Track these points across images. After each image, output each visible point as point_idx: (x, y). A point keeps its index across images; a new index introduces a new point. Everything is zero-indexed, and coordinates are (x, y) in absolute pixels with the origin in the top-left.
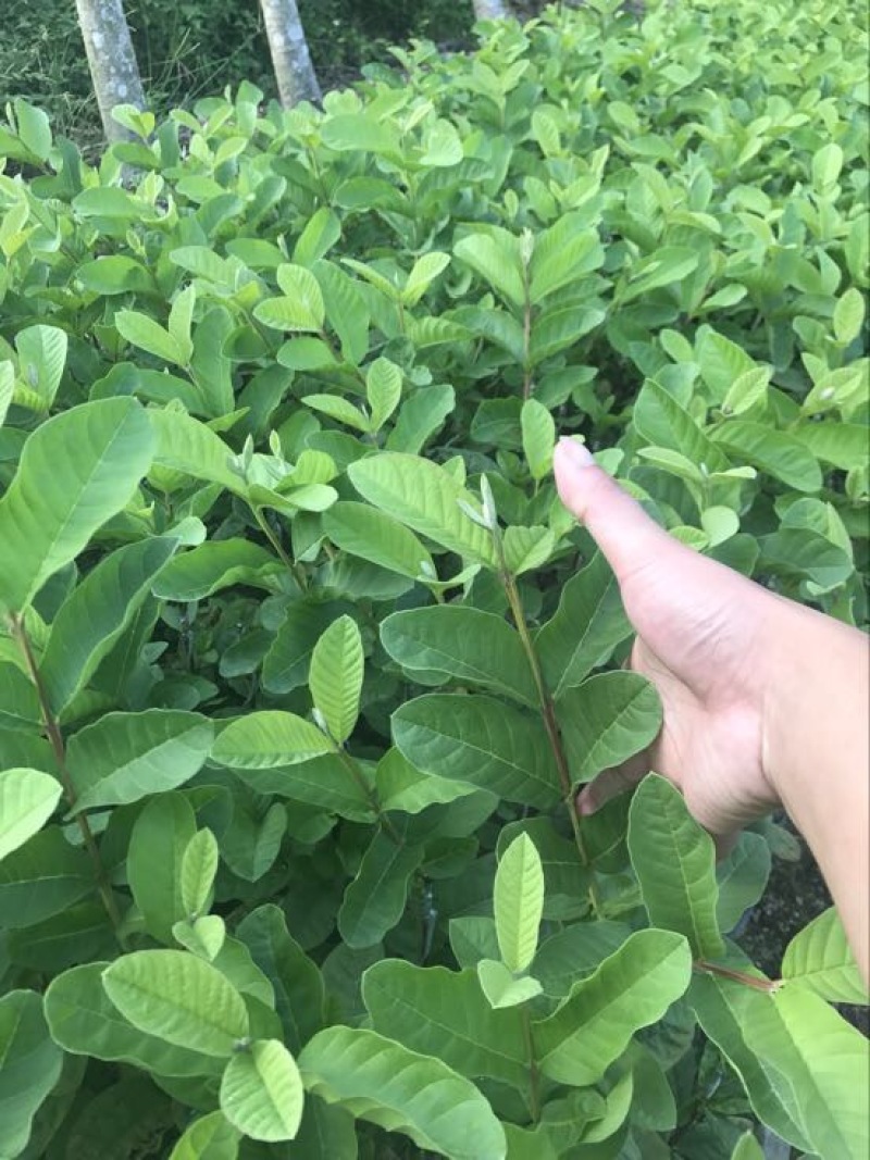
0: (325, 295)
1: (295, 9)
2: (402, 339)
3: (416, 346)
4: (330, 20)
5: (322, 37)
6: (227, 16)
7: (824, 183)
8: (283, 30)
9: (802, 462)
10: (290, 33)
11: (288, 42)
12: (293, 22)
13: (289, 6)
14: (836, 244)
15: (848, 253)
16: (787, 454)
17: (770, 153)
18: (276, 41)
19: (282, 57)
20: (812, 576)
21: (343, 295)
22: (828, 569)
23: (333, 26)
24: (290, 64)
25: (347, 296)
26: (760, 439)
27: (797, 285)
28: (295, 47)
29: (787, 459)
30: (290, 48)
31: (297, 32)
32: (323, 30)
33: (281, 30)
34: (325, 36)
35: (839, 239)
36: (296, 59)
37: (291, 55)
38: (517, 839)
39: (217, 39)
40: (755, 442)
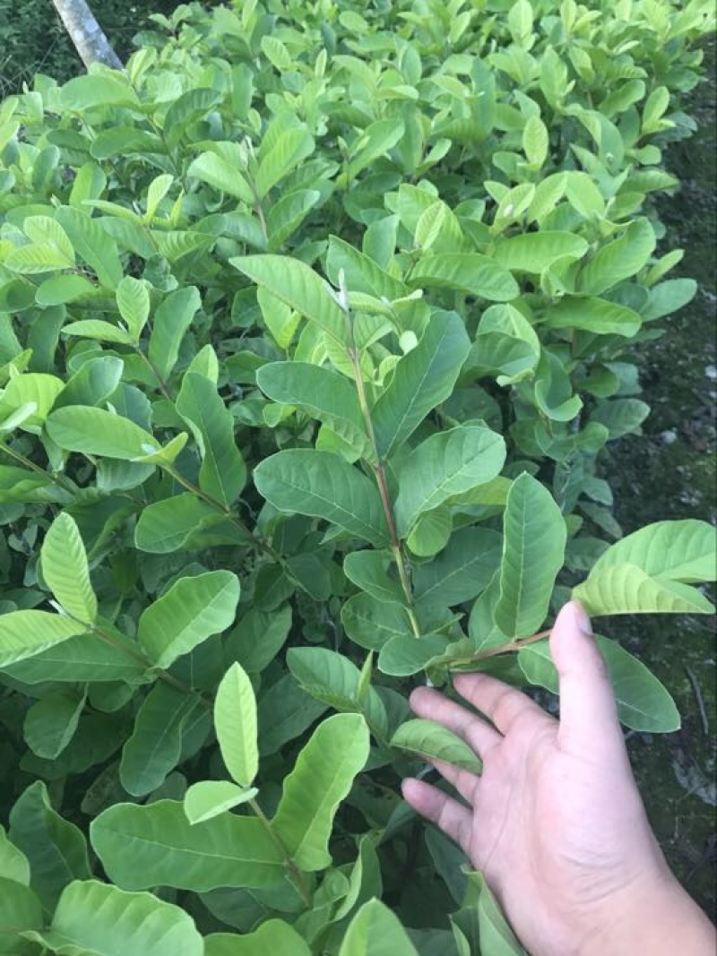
0: (70, 236)
1: (86, 7)
2: (156, 257)
3: (168, 260)
4: (128, 9)
5: (125, 25)
6: (38, 28)
7: (522, 36)
8: (80, 26)
9: (498, 276)
10: (87, 28)
11: (87, 35)
12: (88, 18)
13: (80, 5)
14: (533, 85)
15: (544, 89)
16: (484, 272)
17: (479, 23)
18: (77, 37)
19: (85, 49)
20: (503, 371)
21: (88, 233)
22: (518, 361)
23: (132, 13)
24: (94, 53)
25: (93, 232)
26: (456, 266)
27: (501, 127)
28: (94, 37)
29: (485, 276)
30: (90, 40)
31: (92, 25)
32: (124, 18)
33: (79, 27)
34: (128, 23)
35: (536, 79)
36: (98, 48)
37: (93, 45)
38: (231, 670)
39: (36, 49)
40: (453, 271)
